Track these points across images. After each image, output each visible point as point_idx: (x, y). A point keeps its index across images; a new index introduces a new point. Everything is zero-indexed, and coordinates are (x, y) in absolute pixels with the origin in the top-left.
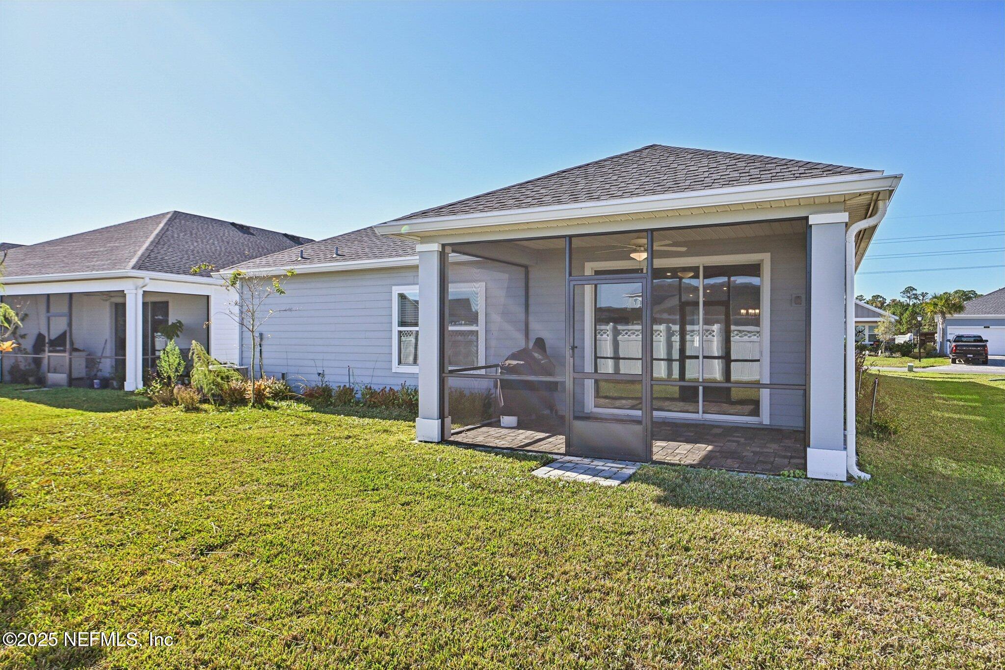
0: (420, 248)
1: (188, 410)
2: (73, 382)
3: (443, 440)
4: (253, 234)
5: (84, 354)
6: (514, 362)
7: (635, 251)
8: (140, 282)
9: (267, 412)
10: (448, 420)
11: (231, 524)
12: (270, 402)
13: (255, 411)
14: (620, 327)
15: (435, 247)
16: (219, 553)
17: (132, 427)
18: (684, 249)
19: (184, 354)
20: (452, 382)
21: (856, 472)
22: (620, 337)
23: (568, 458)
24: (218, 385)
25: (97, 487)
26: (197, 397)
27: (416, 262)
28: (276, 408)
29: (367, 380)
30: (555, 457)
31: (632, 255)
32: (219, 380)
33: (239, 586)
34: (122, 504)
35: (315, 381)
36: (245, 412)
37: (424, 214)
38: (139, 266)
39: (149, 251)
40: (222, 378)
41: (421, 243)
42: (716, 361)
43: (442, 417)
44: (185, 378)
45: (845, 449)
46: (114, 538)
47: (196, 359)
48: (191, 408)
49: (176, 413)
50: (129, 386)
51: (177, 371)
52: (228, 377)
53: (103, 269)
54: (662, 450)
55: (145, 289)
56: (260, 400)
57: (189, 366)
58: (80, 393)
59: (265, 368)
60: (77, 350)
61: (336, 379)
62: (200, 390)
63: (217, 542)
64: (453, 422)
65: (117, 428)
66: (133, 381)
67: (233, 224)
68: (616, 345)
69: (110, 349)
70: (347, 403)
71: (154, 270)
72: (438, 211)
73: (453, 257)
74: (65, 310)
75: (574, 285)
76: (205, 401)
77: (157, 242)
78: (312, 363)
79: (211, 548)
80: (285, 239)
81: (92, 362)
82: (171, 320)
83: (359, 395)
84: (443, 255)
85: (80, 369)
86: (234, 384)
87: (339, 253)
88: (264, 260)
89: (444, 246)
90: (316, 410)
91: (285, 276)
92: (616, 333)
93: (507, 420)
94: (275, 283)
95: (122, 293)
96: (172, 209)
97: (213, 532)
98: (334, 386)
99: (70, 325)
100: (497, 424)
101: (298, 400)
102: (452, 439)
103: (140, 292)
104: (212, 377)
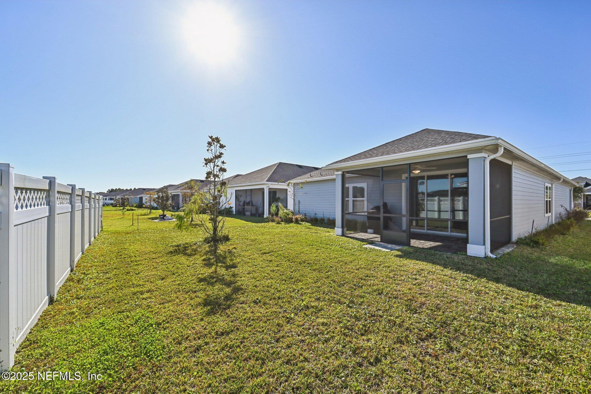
0: (336, 173)
1: (277, 223)
2: (252, 215)
3: (343, 235)
4: (303, 168)
5: (255, 207)
6: (372, 211)
7: (414, 170)
8: (268, 185)
9: (298, 225)
10: (345, 229)
11: (272, 249)
12: (300, 222)
13: (295, 224)
14: (442, 198)
15: (340, 173)
16: (267, 254)
17: (262, 227)
18: (435, 168)
19: (277, 207)
20: (347, 217)
21: (490, 254)
22: (442, 203)
23: (380, 243)
24: (286, 216)
25: (247, 239)
26: (280, 220)
27: (335, 178)
28: (301, 224)
29: (328, 216)
30: (375, 242)
31: (413, 172)
32: (286, 215)
33: (267, 261)
34: (251, 243)
35: (313, 216)
36: (292, 225)
37: (337, 162)
38: (267, 181)
39: (271, 176)
40: (287, 215)
41: (337, 172)
42: (461, 212)
43: (343, 227)
44: (277, 214)
45: (484, 244)
46: (247, 249)
47: (280, 208)
48: (278, 223)
49: (274, 224)
50: (265, 216)
51: (275, 212)
52: (288, 214)
53: (259, 182)
54: (414, 243)
55: (269, 187)
56: (297, 222)
57: (278, 211)
58: (253, 218)
59: (300, 212)
60: (254, 206)
61: (320, 216)
62: (281, 218)
63: (267, 252)
64: (347, 230)
65: (258, 227)
66: (266, 215)
67: (297, 165)
68: (439, 205)
69: (261, 206)
70: (322, 223)
71: (272, 182)
72: (340, 161)
73: (347, 175)
74: (250, 194)
75: (383, 184)
76: (282, 221)
77: (273, 173)
78: (311, 210)
79: (265, 253)
80: (313, 169)
81: (257, 209)
82: (277, 197)
83: (326, 221)
84: (343, 175)
85: (254, 211)
86: (290, 216)
87: (321, 174)
88: (300, 177)
89: (343, 172)
90: (312, 225)
91: (304, 182)
92: (439, 201)
93: (369, 231)
94: (300, 185)
95: (263, 189)
96: (279, 162)
97: (267, 250)
98: (318, 218)
99: (251, 198)
100: (366, 232)
101: (308, 222)
102: (347, 235)
103: (268, 188)
104: (284, 214)
